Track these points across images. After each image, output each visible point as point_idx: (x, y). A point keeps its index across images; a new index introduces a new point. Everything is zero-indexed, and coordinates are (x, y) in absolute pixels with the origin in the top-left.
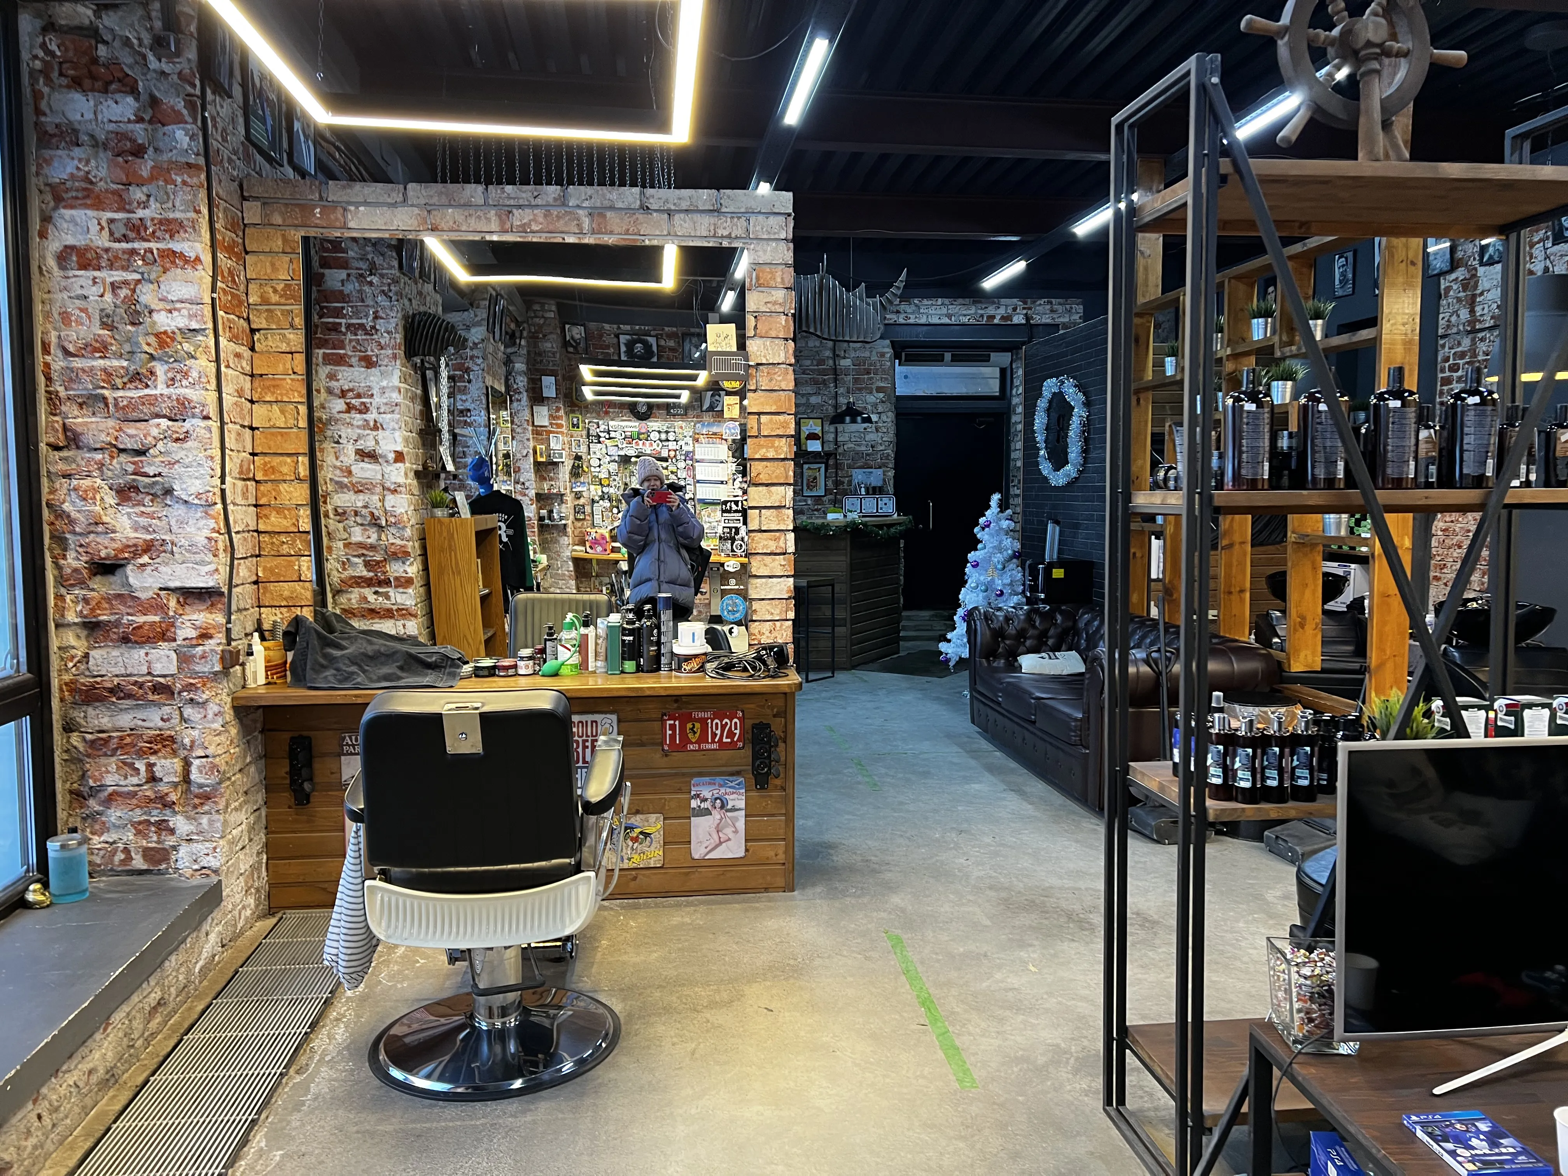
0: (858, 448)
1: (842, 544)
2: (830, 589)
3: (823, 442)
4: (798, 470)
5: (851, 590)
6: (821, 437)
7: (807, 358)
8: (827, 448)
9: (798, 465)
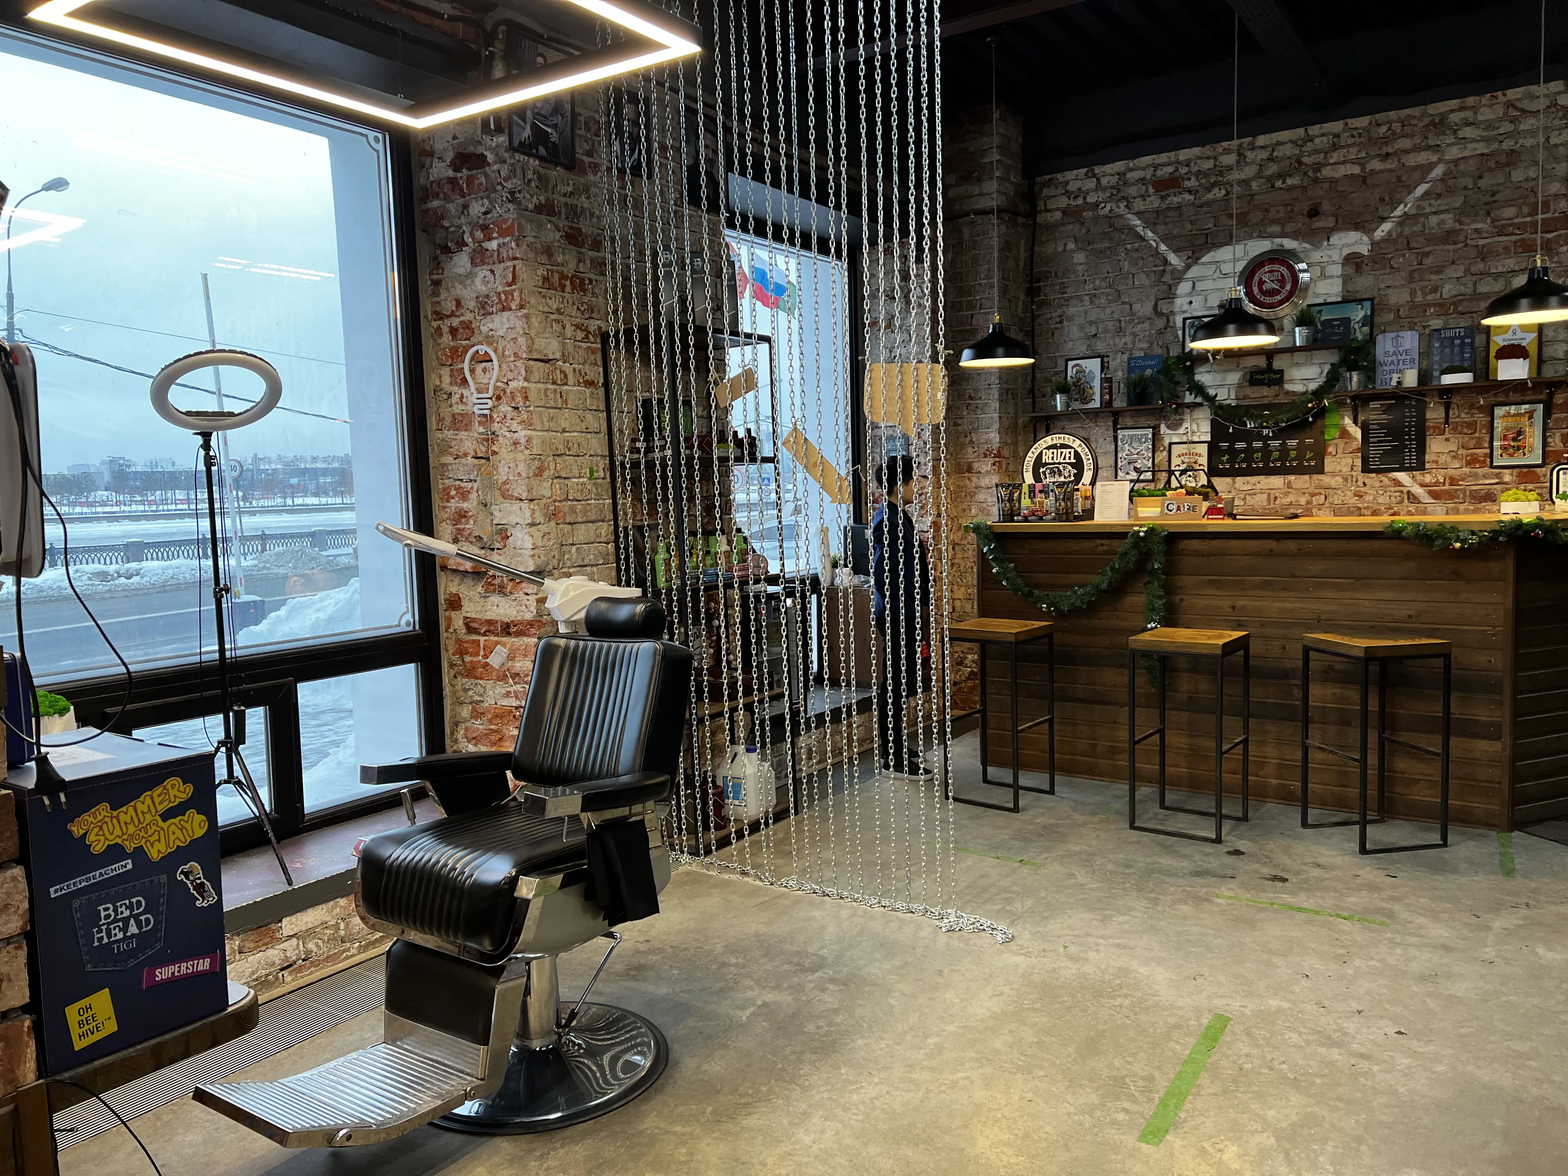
1: (1495, 567)
2: (1440, 662)
3: (1541, 361)
4: (1481, 418)
5: (1519, 662)
6: (1533, 351)
7: (1508, 203)
8: (1549, 372)
9: (1481, 409)
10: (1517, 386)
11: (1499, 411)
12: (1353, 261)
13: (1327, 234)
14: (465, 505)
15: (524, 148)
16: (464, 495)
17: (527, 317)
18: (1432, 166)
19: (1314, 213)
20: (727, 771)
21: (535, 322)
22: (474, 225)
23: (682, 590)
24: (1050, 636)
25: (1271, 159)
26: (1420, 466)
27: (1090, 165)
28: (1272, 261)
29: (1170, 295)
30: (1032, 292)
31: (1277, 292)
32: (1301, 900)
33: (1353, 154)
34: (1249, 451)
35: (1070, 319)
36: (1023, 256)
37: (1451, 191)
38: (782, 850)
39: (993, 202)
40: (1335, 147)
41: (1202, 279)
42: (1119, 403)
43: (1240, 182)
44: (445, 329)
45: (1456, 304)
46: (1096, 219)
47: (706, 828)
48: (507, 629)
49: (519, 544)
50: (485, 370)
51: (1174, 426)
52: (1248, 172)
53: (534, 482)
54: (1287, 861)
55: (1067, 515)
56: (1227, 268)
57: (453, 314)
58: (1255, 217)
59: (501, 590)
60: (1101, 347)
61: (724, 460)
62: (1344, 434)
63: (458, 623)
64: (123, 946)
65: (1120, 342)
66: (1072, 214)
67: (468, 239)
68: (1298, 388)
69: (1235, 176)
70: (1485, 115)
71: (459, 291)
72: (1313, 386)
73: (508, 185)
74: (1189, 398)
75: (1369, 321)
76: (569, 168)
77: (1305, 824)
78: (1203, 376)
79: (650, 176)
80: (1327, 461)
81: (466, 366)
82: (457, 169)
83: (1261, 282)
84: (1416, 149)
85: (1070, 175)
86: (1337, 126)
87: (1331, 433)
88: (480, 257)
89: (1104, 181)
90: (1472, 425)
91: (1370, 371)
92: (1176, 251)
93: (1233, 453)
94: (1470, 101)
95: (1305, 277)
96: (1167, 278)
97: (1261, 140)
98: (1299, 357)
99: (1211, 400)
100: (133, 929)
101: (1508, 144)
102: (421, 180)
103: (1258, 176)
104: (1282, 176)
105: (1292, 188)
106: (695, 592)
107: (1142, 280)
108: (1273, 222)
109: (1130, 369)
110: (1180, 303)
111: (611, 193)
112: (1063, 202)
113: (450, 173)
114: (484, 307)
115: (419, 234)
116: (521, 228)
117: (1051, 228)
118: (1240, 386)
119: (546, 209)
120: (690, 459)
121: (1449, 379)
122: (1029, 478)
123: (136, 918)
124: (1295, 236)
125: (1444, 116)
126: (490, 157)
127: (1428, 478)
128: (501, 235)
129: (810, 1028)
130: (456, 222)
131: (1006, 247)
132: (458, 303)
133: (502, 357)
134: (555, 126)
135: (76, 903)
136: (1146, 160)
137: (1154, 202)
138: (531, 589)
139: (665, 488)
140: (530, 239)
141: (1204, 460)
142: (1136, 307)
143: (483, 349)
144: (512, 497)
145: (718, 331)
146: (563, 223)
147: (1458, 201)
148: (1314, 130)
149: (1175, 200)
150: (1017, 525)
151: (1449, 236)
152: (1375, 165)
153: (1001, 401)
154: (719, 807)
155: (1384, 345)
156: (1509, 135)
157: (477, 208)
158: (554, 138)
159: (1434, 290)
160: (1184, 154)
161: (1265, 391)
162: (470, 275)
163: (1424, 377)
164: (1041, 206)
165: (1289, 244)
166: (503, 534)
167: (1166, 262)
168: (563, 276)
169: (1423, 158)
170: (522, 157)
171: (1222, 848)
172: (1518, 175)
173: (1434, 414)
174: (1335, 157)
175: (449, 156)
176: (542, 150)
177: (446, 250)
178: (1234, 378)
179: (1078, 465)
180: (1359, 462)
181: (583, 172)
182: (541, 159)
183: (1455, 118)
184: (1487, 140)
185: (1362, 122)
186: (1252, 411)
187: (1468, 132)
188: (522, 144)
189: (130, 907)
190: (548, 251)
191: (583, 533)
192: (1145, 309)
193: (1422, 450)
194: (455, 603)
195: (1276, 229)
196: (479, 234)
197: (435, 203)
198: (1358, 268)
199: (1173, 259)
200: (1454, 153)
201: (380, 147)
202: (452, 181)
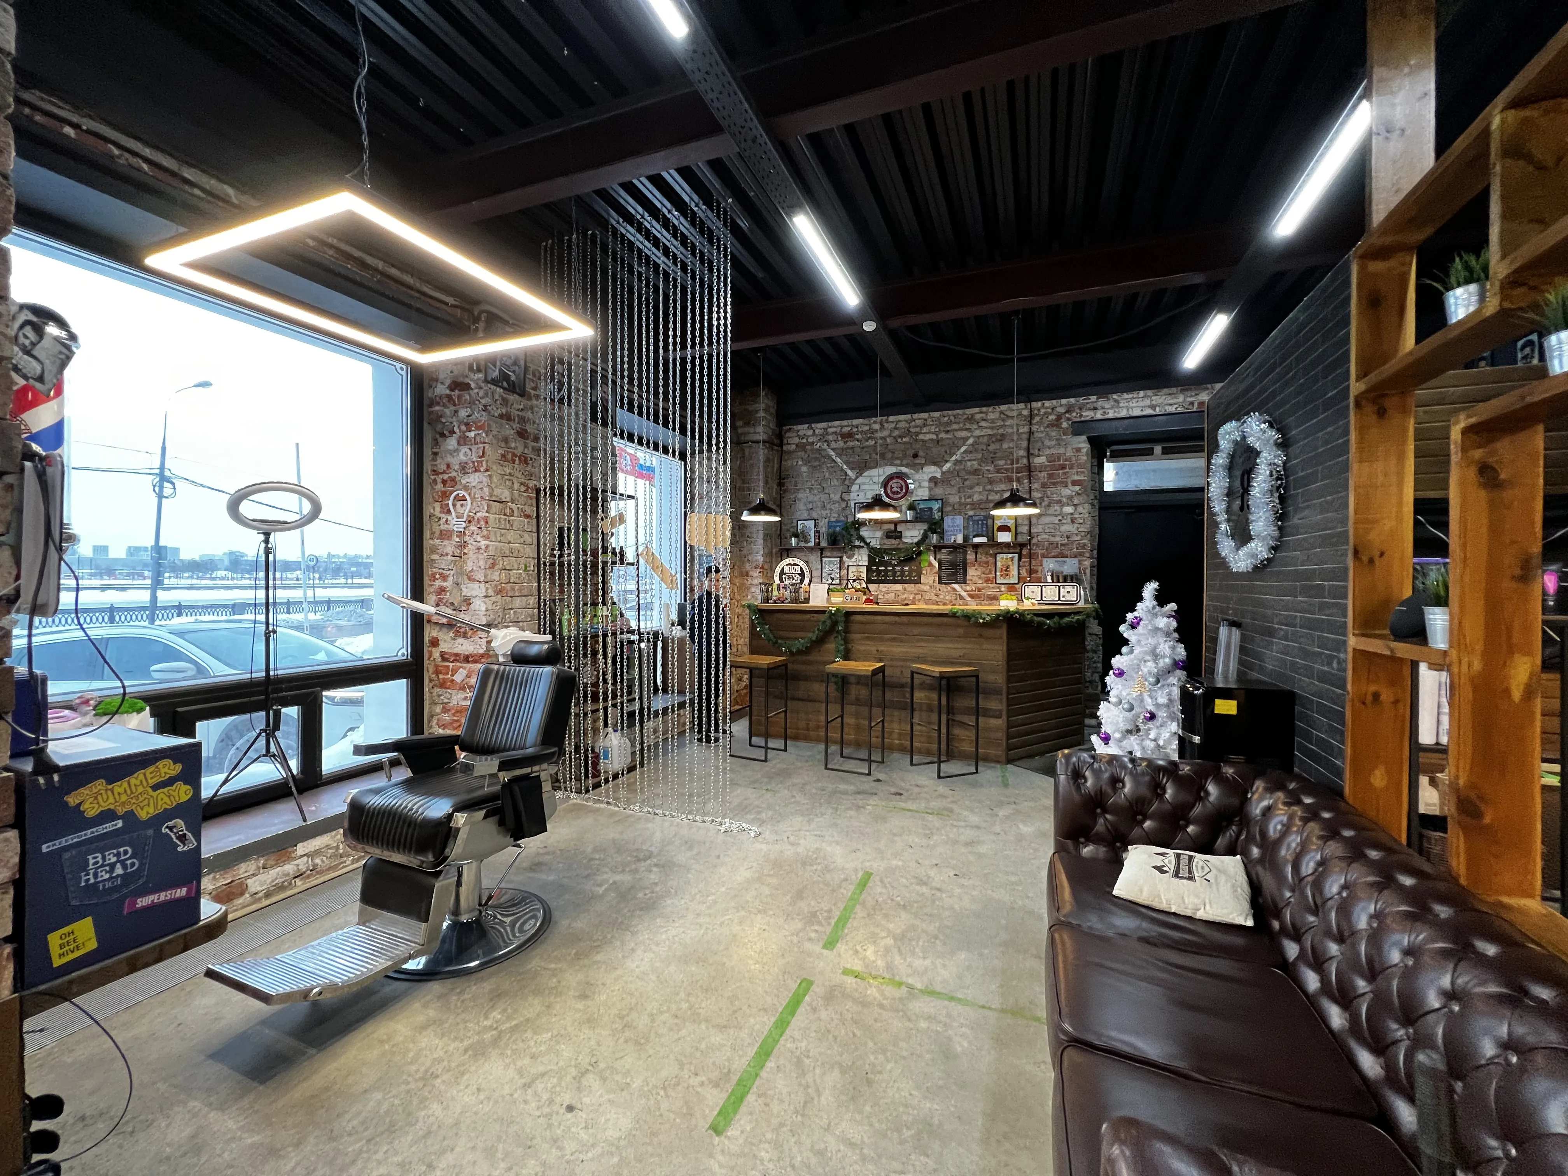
0: (1052, 539)
1: (998, 632)
2: (974, 679)
3: (1016, 534)
4: (991, 560)
5: (1009, 680)
6: (1013, 529)
7: (1001, 458)
8: (1021, 539)
9: (991, 555)
10: (1007, 545)
11: (999, 557)
12: (933, 480)
13: (922, 466)
14: (445, 584)
15: (494, 382)
16: (444, 578)
17: (490, 476)
18: (967, 438)
19: (915, 456)
20: (601, 743)
21: (495, 479)
22: (460, 423)
23: (577, 638)
24: (786, 665)
25: (895, 428)
26: (965, 582)
27: (810, 423)
28: (898, 477)
29: (848, 491)
30: (781, 485)
31: (897, 493)
32: (910, 805)
33: (933, 429)
34: (886, 571)
35: (800, 500)
36: (776, 466)
37: (976, 450)
38: (631, 787)
39: (761, 437)
40: (925, 425)
41: (864, 484)
42: (824, 544)
43: (881, 438)
44: (439, 480)
45: (980, 504)
46: (812, 450)
47: (587, 777)
48: (467, 659)
49: (477, 608)
50: (462, 505)
51: (851, 557)
52: (885, 433)
53: (489, 572)
54: (903, 784)
55: (796, 601)
56: (875, 479)
57: (444, 472)
58: (889, 455)
59: (465, 635)
60: (815, 515)
61: (605, 563)
62: (930, 565)
63: (436, 654)
64: (108, 885)
65: (824, 513)
66: (801, 447)
67: (456, 430)
68: (909, 541)
69: (879, 435)
70: (991, 416)
71: (449, 459)
72: (916, 540)
73: (483, 401)
74: (857, 543)
75: (941, 510)
76: (522, 395)
77: (912, 764)
78: (864, 532)
79: (569, 405)
80: (922, 577)
81: (450, 502)
82: (452, 390)
83: (892, 488)
84: (961, 430)
85: (800, 427)
86: (925, 415)
87: (924, 564)
88: (463, 440)
89: (817, 432)
90: (987, 563)
91: (942, 535)
92: (852, 469)
93: (879, 572)
94: (984, 409)
95: (911, 486)
96: (847, 482)
97: (891, 418)
98: (909, 525)
99: (868, 544)
100: (119, 870)
101: (1001, 431)
102: (429, 394)
103: (890, 436)
104: (901, 437)
105: (905, 443)
106: (585, 638)
107: (835, 482)
108: (897, 458)
109: (829, 527)
110: (853, 495)
111: (545, 411)
112: (796, 440)
113: (448, 392)
114: (464, 469)
115: (425, 424)
116: (489, 425)
117: (789, 452)
118: (882, 539)
119: (507, 417)
120: (585, 562)
121: (977, 540)
122: (777, 580)
123: (123, 863)
124: (907, 466)
125: (972, 415)
126: (473, 385)
127: (968, 588)
128: (478, 428)
129: (640, 895)
130: (450, 420)
131: (767, 460)
132: (448, 466)
133: (473, 499)
134: (514, 372)
135: (67, 855)
136: (837, 423)
137: (841, 444)
138: (483, 635)
139: (569, 578)
140: (495, 433)
141: (864, 575)
142: (832, 496)
143: (462, 493)
144: (474, 580)
145: (604, 491)
146: (516, 426)
147: (980, 456)
148: (916, 416)
149: (851, 444)
150: (770, 605)
151: (976, 472)
152: (943, 435)
153: (764, 540)
154: (595, 765)
155: (948, 522)
156: (1001, 427)
157: (463, 413)
158: (513, 378)
159: (970, 497)
160: (855, 422)
161: (893, 541)
162: (457, 451)
163: (966, 539)
164: (785, 441)
165: (904, 470)
166: (468, 601)
167: (846, 474)
168: (514, 455)
169: (964, 434)
170: (492, 387)
171: (871, 778)
172: (1005, 446)
173: (971, 556)
174: (925, 430)
175: (448, 382)
176: (505, 384)
177: (443, 435)
178: (879, 534)
179: (802, 574)
180: (937, 579)
181: (530, 398)
182: (504, 389)
183: (978, 417)
184: (992, 428)
185: (936, 414)
186: (886, 551)
187: (983, 424)
188: (493, 380)
189: (118, 855)
190: (506, 440)
191: (518, 602)
192: (837, 497)
193: (965, 574)
194: (435, 643)
195: (898, 462)
196: (463, 428)
197: (437, 408)
198: (936, 484)
199: (849, 472)
200: (977, 433)
201: (404, 373)
202: (449, 397)
